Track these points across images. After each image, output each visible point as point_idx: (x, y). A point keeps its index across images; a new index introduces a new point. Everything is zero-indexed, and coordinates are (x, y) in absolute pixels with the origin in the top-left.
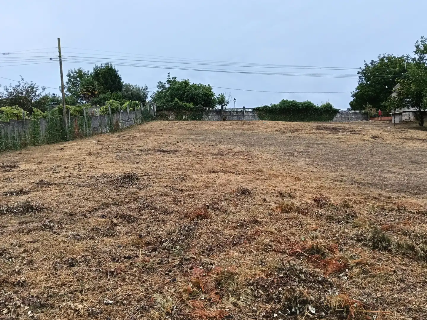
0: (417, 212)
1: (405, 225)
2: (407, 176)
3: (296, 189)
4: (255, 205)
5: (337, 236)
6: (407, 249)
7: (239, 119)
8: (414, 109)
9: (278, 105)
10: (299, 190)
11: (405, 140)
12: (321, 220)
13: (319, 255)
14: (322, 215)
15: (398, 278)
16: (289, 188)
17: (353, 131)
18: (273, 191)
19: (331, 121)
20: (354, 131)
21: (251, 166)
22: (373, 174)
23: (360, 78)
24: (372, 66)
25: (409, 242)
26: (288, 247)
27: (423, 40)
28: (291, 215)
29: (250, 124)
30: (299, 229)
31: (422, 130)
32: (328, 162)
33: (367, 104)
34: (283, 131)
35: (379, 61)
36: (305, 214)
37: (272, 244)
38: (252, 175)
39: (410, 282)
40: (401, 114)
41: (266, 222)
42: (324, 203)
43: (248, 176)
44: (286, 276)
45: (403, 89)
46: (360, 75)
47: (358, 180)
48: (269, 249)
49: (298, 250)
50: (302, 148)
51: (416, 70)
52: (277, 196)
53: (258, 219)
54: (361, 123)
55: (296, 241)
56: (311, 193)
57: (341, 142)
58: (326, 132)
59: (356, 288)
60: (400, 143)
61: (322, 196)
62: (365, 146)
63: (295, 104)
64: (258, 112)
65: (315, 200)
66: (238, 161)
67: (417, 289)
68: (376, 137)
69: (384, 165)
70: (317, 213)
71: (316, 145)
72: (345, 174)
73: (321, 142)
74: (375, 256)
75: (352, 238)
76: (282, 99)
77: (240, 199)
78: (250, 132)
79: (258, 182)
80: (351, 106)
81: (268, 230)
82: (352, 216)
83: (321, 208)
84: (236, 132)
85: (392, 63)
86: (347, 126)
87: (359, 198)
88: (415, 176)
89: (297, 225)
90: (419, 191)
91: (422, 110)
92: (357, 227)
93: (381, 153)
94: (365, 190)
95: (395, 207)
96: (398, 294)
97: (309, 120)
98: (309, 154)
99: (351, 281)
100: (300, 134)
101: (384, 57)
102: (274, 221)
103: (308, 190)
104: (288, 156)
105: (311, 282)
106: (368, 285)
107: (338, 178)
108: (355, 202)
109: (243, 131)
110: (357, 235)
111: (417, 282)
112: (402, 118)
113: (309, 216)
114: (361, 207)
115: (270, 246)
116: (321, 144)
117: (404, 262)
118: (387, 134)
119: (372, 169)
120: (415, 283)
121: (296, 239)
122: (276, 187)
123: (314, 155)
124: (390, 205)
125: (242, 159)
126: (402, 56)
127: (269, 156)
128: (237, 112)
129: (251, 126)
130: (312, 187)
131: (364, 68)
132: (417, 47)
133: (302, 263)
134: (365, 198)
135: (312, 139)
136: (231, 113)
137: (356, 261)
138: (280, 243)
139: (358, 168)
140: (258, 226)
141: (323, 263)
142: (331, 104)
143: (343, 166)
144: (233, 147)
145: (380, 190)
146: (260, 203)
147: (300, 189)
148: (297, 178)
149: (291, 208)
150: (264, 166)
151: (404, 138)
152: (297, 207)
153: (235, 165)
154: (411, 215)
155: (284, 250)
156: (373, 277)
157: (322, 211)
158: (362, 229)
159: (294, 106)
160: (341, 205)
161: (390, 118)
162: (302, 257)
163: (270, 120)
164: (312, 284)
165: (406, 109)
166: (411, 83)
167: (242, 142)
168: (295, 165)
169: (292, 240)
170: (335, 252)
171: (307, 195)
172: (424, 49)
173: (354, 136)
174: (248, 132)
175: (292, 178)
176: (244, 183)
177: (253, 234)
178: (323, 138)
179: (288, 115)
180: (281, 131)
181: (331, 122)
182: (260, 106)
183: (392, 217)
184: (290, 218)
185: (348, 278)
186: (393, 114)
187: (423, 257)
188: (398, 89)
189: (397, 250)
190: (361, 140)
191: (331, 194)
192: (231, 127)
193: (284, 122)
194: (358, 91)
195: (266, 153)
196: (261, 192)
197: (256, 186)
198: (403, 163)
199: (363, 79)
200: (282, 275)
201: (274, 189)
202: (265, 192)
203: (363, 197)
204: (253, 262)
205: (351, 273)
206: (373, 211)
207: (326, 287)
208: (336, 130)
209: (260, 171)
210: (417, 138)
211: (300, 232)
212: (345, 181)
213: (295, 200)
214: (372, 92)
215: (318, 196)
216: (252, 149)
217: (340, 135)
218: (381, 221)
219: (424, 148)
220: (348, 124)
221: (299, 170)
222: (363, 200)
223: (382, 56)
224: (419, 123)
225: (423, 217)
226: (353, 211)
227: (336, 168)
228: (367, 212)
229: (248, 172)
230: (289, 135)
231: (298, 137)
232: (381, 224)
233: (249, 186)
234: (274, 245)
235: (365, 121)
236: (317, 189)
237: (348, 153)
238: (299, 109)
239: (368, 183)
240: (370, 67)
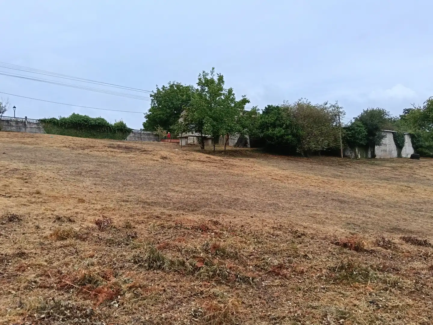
0: (191, 228)
1: (180, 241)
2: (187, 194)
3: (78, 212)
4: (24, 234)
5: (114, 261)
6: (178, 266)
7: (19, 130)
8: (197, 134)
9: (68, 119)
10: (81, 213)
11: (189, 161)
12: (100, 245)
13: (90, 285)
14: (102, 239)
15: (168, 296)
16: (70, 211)
17: (144, 151)
18: (51, 216)
19: (124, 139)
20: (146, 151)
21: (28, 187)
22: (159, 193)
23: (152, 100)
24: (163, 91)
25: (181, 259)
26: (58, 281)
27: (204, 74)
28: (67, 242)
29: (32, 138)
30: (74, 258)
31: (203, 153)
32: (117, 182)
33: (158, 126)
34: (72, 147)
35: (169, 88)
36: (84, 240)
37: (37, 280)
38: (26, 198)
39: (177, 298)
40: (186, 137)
41: (36, 254)
42: (106, 226)
43: (21, 199)
44: (49, 315)
45: (188, 116)
46: (152, 98)
47: (144, 200)
48: (34, 286)
49: (67, 282)
50: (91, 167)
51: (199, 99)
52: (55, 222)
53: (26, 251)
54: (152, 143)
55: (68, 271)
56: (94, 215)
57: (132, 161)
58: (118, 151)
59: (126, 315)
60: (185, 164)
61: (105, 218)
62: (155, 166)
63: (87, 119)
64: (44, 124)
65: (97, 223)
66: (11, 180)
67: (183, 304)
68: (165, 158)
69: (170, 185)
70: (97, 237)
71: (106, 164)
72: (132, 193)
73: (112, 161)
74: (150, 276)
75: (129, 260)
76: (73, 113)
77: (5, 228)
78: (31, 147)
79: (33, 205)
80: (144, 127)
81: (37, 263)
82: (133, 237)
83: (102, 231)
84: (13, 145)
85: (180, 91)
86: (139, 146)
87: (142, 218)
88: (194, 194)
89: (73, 253)
90: (196, 208)
91: (203, 135)
92: (136, 248)
93: (167, 173)
94: (149, 209)
95: (173, 224)
96: (165, 313)
97: (102, 138)
98: (98, 173)
99: (122, 307)
100: (91, 151)
101: (174, 84)
102: (46, 252)
103: (91, 212)
104: (75, 175)
105: (77, 317)
106: (139, 309)
107: (124, 199)
108: (138, 223)
109: (23, 145)
110: (134, 257)
111: (184, 297)
112: (187, 141)
113: (88, 241)
114: (143, 227)
115: (35, 282)
116: (111, 163)
117: (175, 279)
118: (175, 155)
119: (158, 189)
120: (182, 299)
121: (68, 270)
122: (55, 210)
123: (103, 174)
124: (170, 223)
125: (18, 178)
126: (188, 85)
127: (52, 175)
128: (17, 122)
129: (34, 139)
130: (96, 209)
131: (156, 92)
132: (200, 79)
133: (71, 296)
134: (148, 218)
135: (103, 157)
136: (8, 123)
137: (129, 285)
138: (49, 277)
139: (145, 188)
140: (25, 259)
141: (94, 292)
142: (124, 123)
143: (131, 185)
144: (7, 163)
145: (162, 209)
146: (32, 231)
147: (84, 211)
148: (80, 199)
149: (68, 234)
150: (44, 187)
151: (189, 160)
152: (75, 232)
153: (5, 185)
154: (186, 231)
155: (52, 285)
156: (145, 300)
157: (103, 235)
158: (140, 250)
159: (86, 121)
160: (123, 226)
161: (178, 141)
162: (71, 290)
163: (58, 134)
164: (79, 319)
165: (190, 134)
166: (194, 111)
167: (20, 159)
168: (81, 185)
169: (63, 272)
170: (110, 279)
171: (89, 218)
172: (205, 82)
173: (145, 155)
174: (29, 146)
175: (76, 199)
176: (14, 208)
177: (15, 270)
178: (115, 156)
179: (79, 131)
180: (70, 147)
181: (125, 141)
182: (47, 118)
183: (170, 235)
184: (66, 246)
185: (119, 305)
186: (180, 137)
187: (192, 271)
188: (184, 115)
189: (170, 268)
190: (151, 160)
191: (116, 215)
192: (8, 139)
193: (74, 138)
194: (150, 113)
195: (48, 171)
196: (35, 217)
197: (29, 211)
198: (185, 183)
199: (156, 103)
200: (43, 316)
201: (52, 213)
202: (40, 217)
203: (146, 216)
204: (10, 305)
205: (123, 299)
206: (153, 230)
207: (94, 320)
208: (128, 149)
209: (38, 193)
210: (199, 160)
211: (75, 260)
212: (131, 201)
213: (74, 225)
214: (163, 115)
215: (101, 218)
216: (32, 167)
217: (131, 155)
218: (159, 239)
219: (203, 168)
220: (141, 144)
221: (85, 191)
222: (145, 220)
223: (172, 83)
224: (201, 147)
225: (196, 232)
226: (134, 232)
227: (124, 187)
228: (148, 232)
229: (21, 194)
230: (80, 152)
231: (89, 154)
232: (158, 242)
233: (21, 211)
234: (41, 280)
235: (156, 142)
236: (101, 211)
237: (138, 173)
238: (91, 125)
239: (152, 202)
240: (161, 91)
